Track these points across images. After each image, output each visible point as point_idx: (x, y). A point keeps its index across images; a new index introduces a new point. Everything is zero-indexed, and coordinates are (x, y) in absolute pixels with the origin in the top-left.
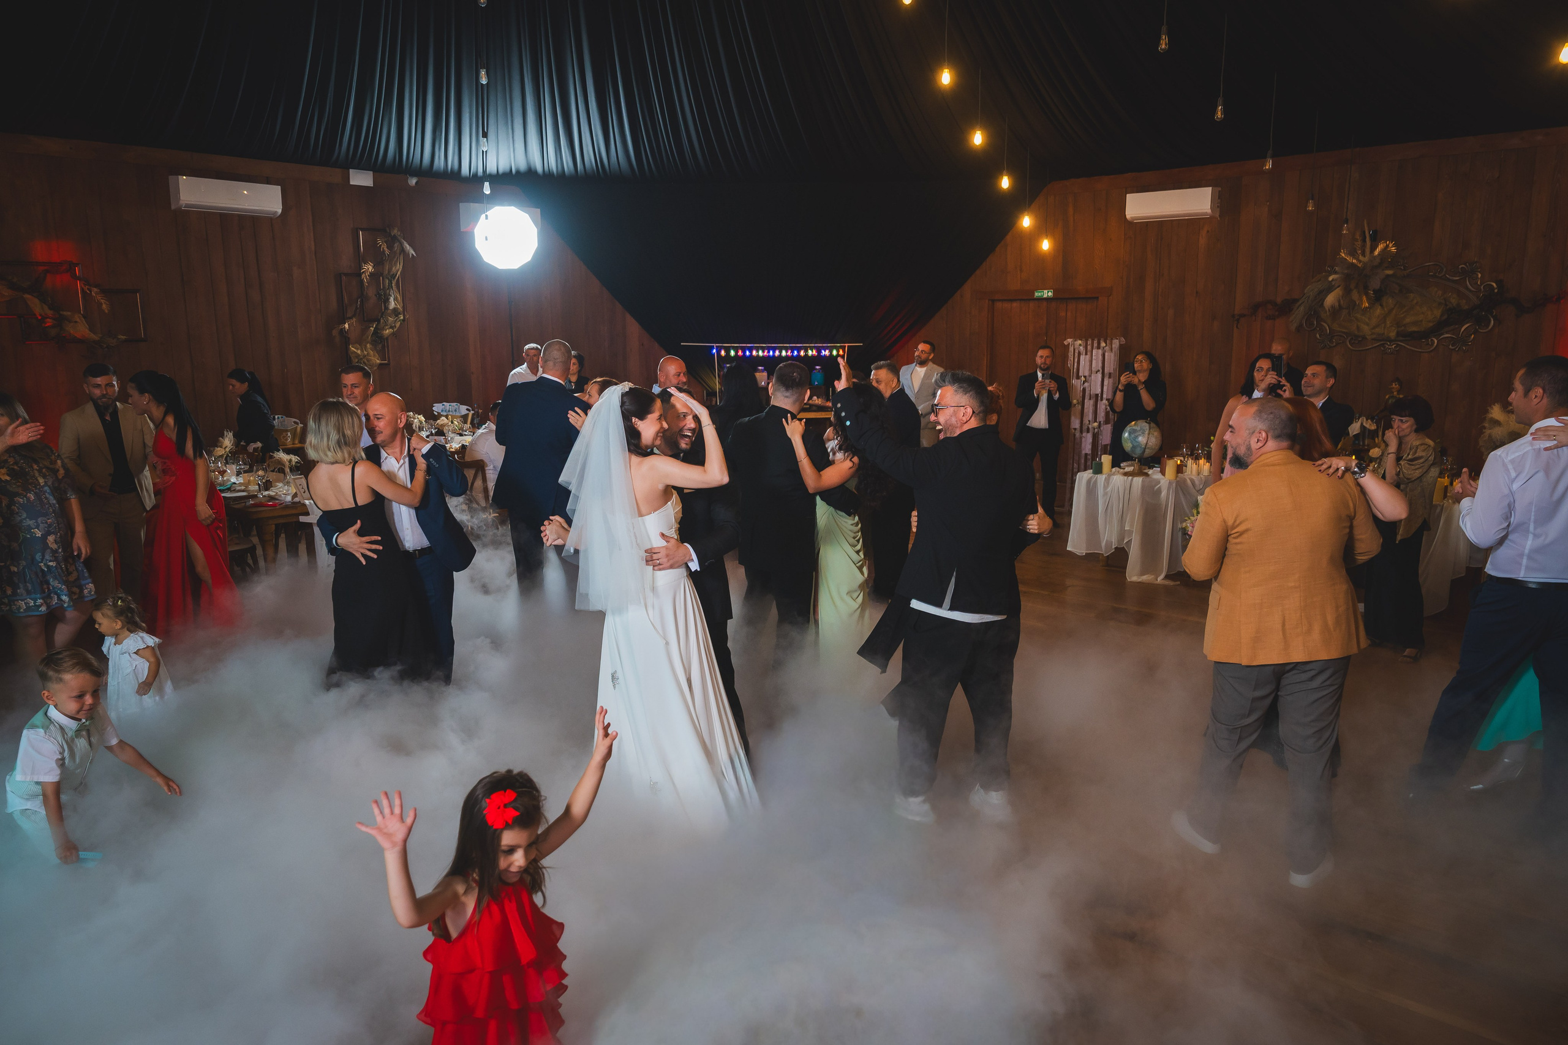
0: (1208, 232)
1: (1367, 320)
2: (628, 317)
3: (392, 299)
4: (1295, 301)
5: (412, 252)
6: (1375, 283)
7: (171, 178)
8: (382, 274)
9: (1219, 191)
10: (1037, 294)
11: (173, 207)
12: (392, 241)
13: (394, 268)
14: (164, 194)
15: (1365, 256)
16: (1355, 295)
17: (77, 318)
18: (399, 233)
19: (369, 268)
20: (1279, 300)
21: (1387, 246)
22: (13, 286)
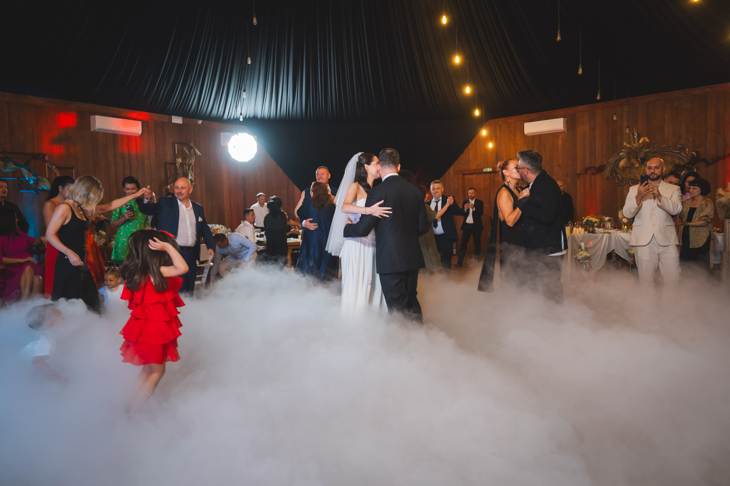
0: (562, 138)
1: (638, 172)
2: (295, 186)
3: (190, 175)
4: (605, 166)
5: (199, 153)
6: (642, 155)
7: (92, 117)
8: (185, 164)
9: (566, 120)
10: (485, 170)
11: (92, 130)
12: (190, 148)
13: (191, 161)
14: (86, 124)
15: (635, 144)
16: (633, 161)
17: (45, 180)
18: (193, 145)
19: (179, 160)
20: (597, 166)
21: (645, 139)
22: (15, 164)
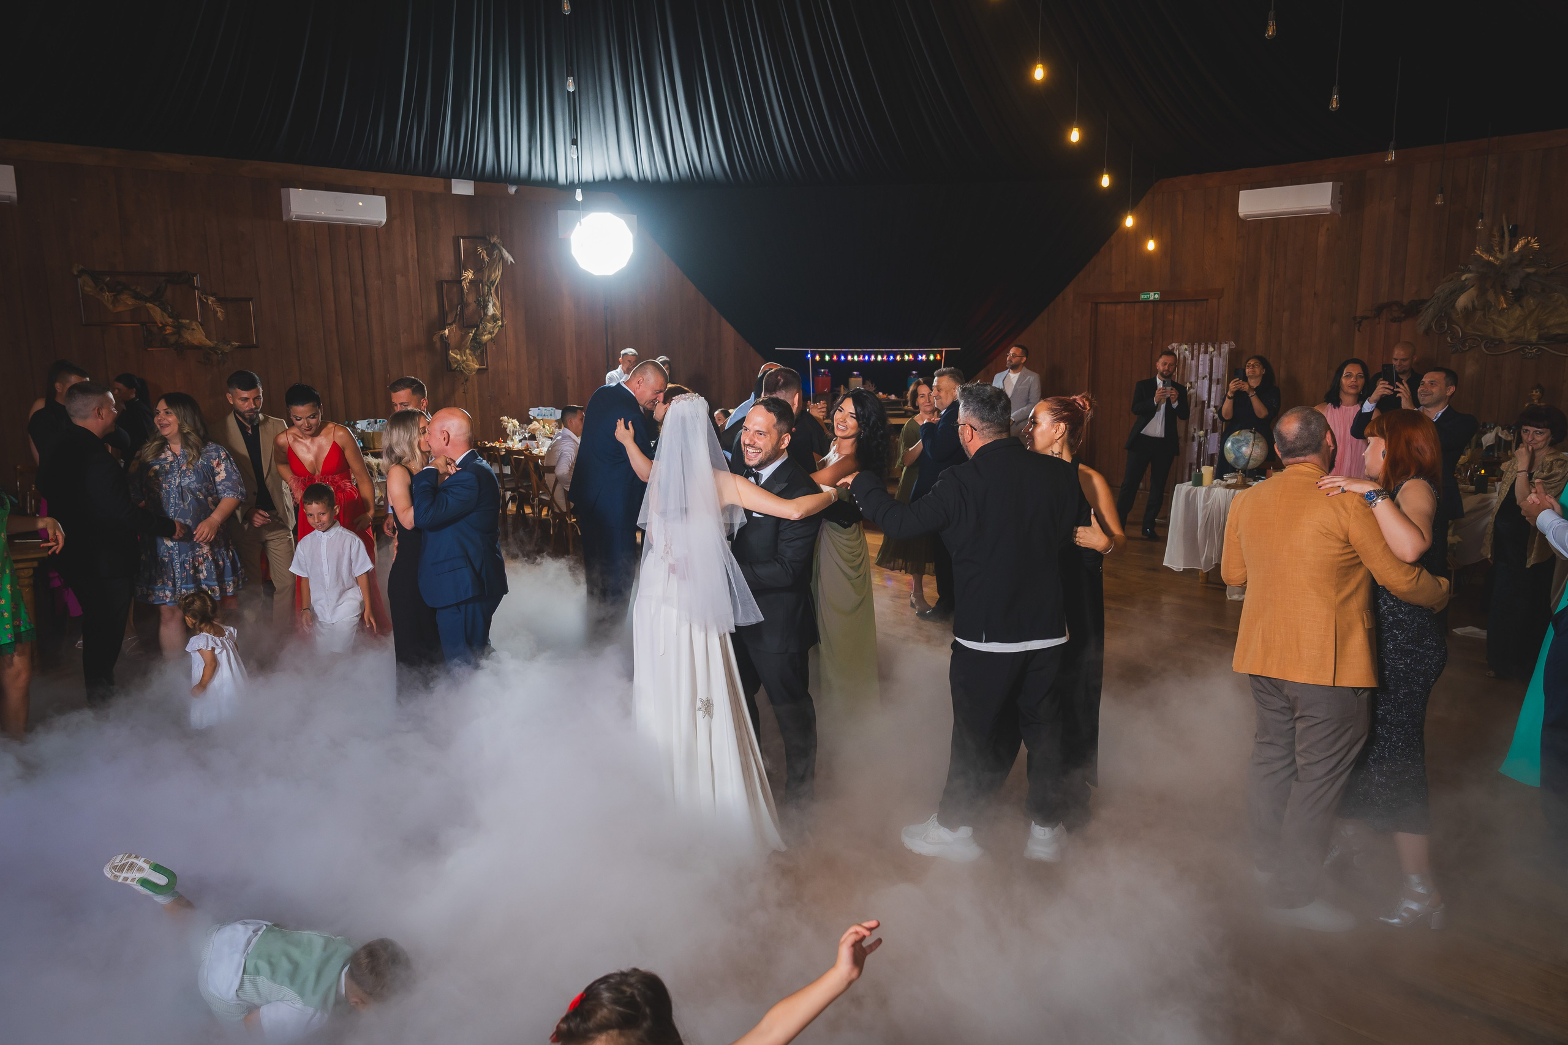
0: (1328, 229)
1: (1505, 322)
2: (724, 321)
3: (490, 306)
4: (1424, 302)
5: (511, 259)
6: (1514, 282)
7: (283, 190)
8: (481, 281)
9: (1341, 186)
10: (1143, 297)
11: (285, 219)
12: (491, 248)
13: (493, 275)
14: (276, 207)
15: (1503, 253)
16: (1491, 296)
17: (194, 325)
18: (498, 241)
19: (469, 275)
20: (1406, 301)
21: (1529, 242)
22: (137, 296)
